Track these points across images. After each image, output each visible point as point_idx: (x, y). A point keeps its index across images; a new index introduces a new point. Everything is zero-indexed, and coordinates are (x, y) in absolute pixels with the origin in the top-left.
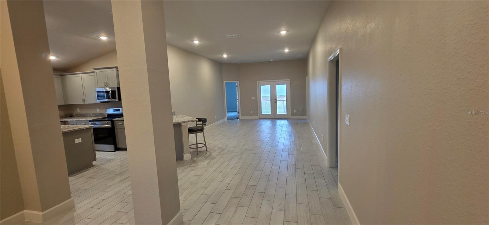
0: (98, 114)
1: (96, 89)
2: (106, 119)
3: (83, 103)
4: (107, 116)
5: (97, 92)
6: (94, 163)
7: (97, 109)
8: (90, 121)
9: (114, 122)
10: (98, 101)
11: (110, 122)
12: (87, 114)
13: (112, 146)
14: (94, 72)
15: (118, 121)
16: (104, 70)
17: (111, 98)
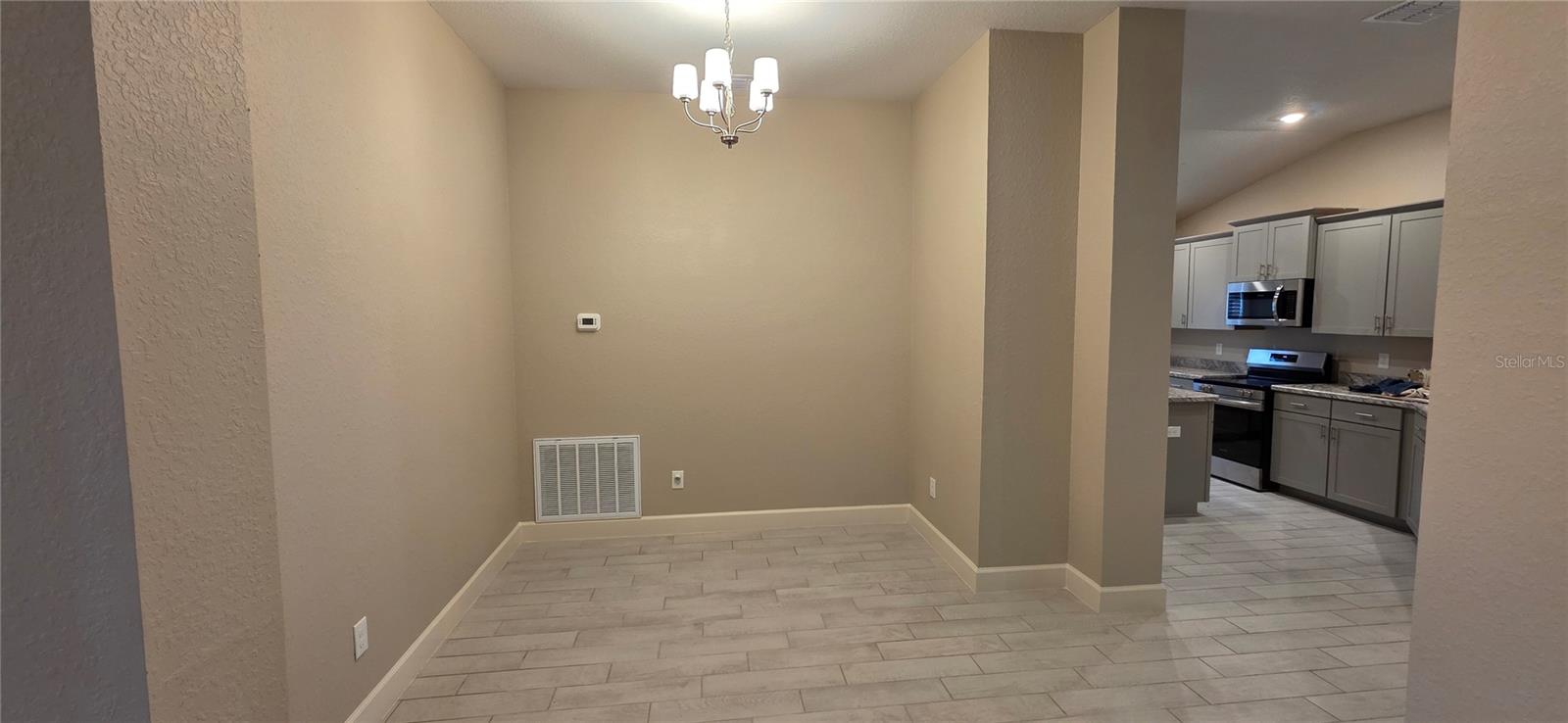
0: (1219, 361)
1: (1229, 285)
2: (1244, 382)
3: (1182, 326)
4: (1246, 373)
5: (1230, 294)
6: (1201, 506)
7: (1217, 348)
8: (1196, 380)
9: (1276, 395)
10: (1230, 322)
11: (1261, 394)
12: (1184, 359)
13: (1256, 472)
14: (1230, 234)
15: (1289, 393)
16: (1267, 223)
17: (1275, 314)
